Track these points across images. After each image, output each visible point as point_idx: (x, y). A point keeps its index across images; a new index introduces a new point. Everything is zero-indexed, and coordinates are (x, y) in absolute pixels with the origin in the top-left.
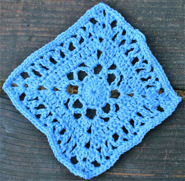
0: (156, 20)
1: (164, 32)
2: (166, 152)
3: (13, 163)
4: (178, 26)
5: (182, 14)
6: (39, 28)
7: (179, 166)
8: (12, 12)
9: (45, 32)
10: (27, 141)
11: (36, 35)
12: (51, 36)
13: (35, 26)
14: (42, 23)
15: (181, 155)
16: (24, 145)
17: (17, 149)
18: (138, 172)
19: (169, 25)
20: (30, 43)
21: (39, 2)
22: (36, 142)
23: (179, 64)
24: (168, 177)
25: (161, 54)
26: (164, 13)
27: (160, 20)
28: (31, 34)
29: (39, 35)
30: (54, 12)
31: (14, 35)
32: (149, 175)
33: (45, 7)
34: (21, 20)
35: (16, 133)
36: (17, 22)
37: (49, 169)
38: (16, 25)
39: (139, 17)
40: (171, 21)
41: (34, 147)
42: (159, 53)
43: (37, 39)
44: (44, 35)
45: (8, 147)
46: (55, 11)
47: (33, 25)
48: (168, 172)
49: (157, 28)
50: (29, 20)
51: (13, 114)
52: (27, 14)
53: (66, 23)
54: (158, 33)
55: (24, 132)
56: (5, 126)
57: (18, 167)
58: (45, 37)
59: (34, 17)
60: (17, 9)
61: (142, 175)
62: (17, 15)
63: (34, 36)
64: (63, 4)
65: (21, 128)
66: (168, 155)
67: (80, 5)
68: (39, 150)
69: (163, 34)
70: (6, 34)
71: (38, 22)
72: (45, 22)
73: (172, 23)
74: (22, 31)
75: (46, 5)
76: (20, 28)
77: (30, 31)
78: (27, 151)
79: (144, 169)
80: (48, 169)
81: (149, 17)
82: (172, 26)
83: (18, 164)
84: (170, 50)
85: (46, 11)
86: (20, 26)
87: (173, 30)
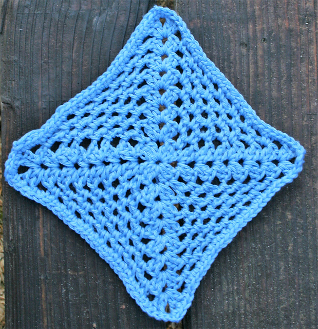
0: (289, 241)
1: (271, 255)
2: (80, 273)
3: (45, 33)
4: (281, 278)
5: (300, 281)
6: (262, 57)
7: (60, 294)
8: (284, 13)
9: (257, 67)
10: (81, 52)
11: (251, 53)
12: (251, 78)
13: (264, 51)
14: (270, 62)
15: (76, 297)
16: (75, 49)
17: (68, 38)
18: (46, 230)
19: (282, 263)
20: (238, 44)
21: (303, 53)
22: (82, 66)
23: (220, 283)
24: (41, 279)
25: (234, 253)
26: (300, 254)
27: (290, 248)
28: (251, 45)
29: (251, 58)
30: (289, 80)
31: (248, 19)
32: (42, 249)
33: (297, 63)
34: (273, 28)
35: (93, 34)
36: (269, 22)
37: (40, 91)
38: (264, 20)
39: (292, 214)
40: (288, 266)
41: (74, 64)
42: (236, 251)
43: (244, 56)
44: (252, 66)
45: (70, 23)
46: (291, 81)
47: (266, 47)
48: (49, 278)
49: (277, 244)
50: (274, 40)
51: (122, 27)
52: (283, 37)
53: (273, 99)
54: (268, 245)
55: (95, 47)
56: (104, 15)
57: (40, 41)
58: (249, 67)
59: (278, 47)
60: (290, 20)
61: (41, 238)
62: (280, 21)
63: (248, 51)
64: (303, 92)
65: (102, 40)
66: (75, 275)
67: (303, 120)
68: (69, 73)
69: (267, 254)
70: (248, 6)
71: (271, 55)
72: (273, 65)
73: (285, 268)
74: (255, 31)
75: (299, 66)
76: (260, 27)
77: (257, 43)
78: (66, 54)
79: (51, 240)
80: (40, 89)
81: (293, 230)
82: (281, 268)
83: (45, 40)
84: (242, 268)
85: (289, 66)
86: (264, 28)
87: (274, 269)
